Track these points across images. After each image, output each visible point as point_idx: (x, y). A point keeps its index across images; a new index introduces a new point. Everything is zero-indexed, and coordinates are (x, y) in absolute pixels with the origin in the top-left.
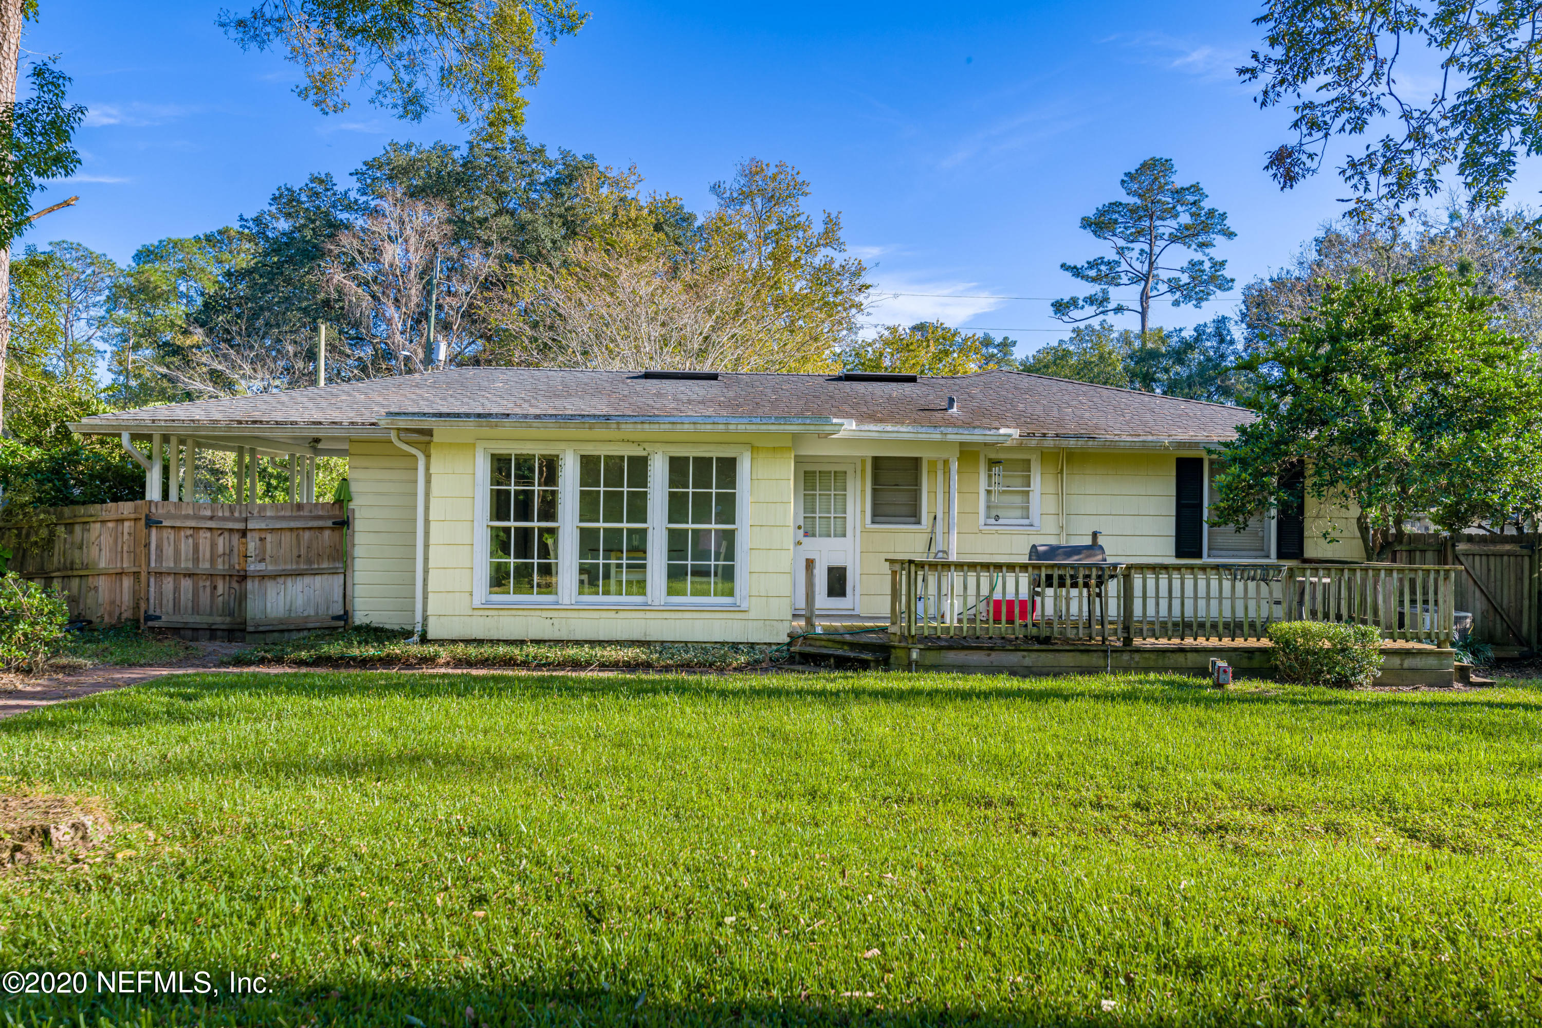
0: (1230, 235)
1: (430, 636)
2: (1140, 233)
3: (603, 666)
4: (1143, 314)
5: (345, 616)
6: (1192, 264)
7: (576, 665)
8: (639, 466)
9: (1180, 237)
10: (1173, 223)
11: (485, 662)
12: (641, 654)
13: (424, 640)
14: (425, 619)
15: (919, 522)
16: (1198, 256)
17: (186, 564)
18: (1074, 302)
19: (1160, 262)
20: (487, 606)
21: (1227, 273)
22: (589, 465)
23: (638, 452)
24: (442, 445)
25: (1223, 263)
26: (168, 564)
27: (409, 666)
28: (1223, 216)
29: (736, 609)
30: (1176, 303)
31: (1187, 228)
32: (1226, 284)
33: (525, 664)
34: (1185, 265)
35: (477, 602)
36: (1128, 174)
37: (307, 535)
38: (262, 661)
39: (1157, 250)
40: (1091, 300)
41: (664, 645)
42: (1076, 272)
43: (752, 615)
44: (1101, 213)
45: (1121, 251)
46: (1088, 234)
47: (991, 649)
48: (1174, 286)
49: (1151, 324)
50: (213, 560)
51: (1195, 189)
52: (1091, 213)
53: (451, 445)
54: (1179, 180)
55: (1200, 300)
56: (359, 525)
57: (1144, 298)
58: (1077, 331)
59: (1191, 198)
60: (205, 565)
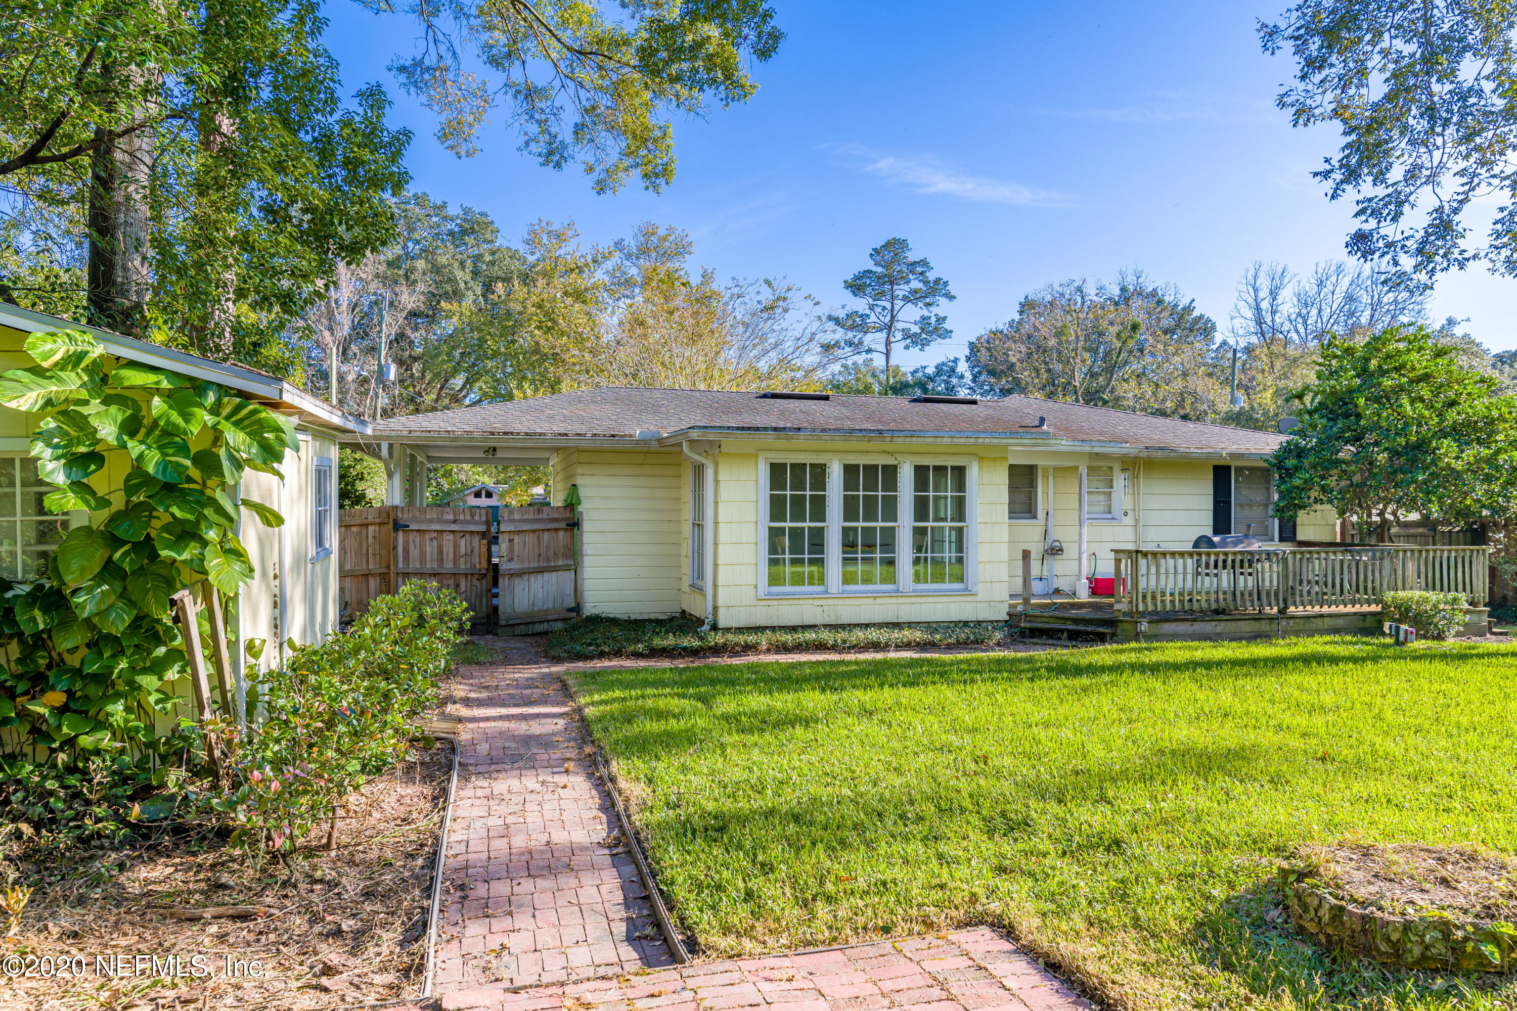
0: (951, 298)
1: (722, 624)
2: (883, 293)
3: (899, 647)
4: (887, 355)
5: (577, 609)
6: (924, 318)
7: (876, 646)
8: (891, 472)
9: (913, 297)
10: (906, 288)
11: (799, 648)
12: (918, 635)
13: (715, 628)
14: (715, 608)
15: (1035, 517)
16: (927, 314)
17: (431, 565)
18: (837, 345)
19: (900, 316)
20: (769, 597)
21: (947, 325)
22: (850, 471)
23: (890, 461)
24: (729, 455)
25: (944, 319)
26: (414, 565)
27: (736, 654)
28: (946, 284)
29: (967, 591)
30: (907, 347)
31: (916, 291)
32: (948, 333)
33: (834, 648)
34: (918, 319)
35: (761, 594)
36: (875, 250)
37: (546, 535)
38: (602, 655)
39: (897, 308)
40: (850, 344)
41: (930, 626)
42: (837, 321)
43: (980, 598)
44: (857, 278)
45: (872, 308)
46: (848, 293)
47: (1195, 620)
48: (907, 334)
49: (893, 362)
50: (455, 561)
51: (924, 263)
52: (849, 277)
53: (735, 456)
54: (912, 256)
55: (923, 345)
56: (586, 526)
57: (888, 343)
58: (845, 366)
59: (920, 269)
60: (449, 565)
